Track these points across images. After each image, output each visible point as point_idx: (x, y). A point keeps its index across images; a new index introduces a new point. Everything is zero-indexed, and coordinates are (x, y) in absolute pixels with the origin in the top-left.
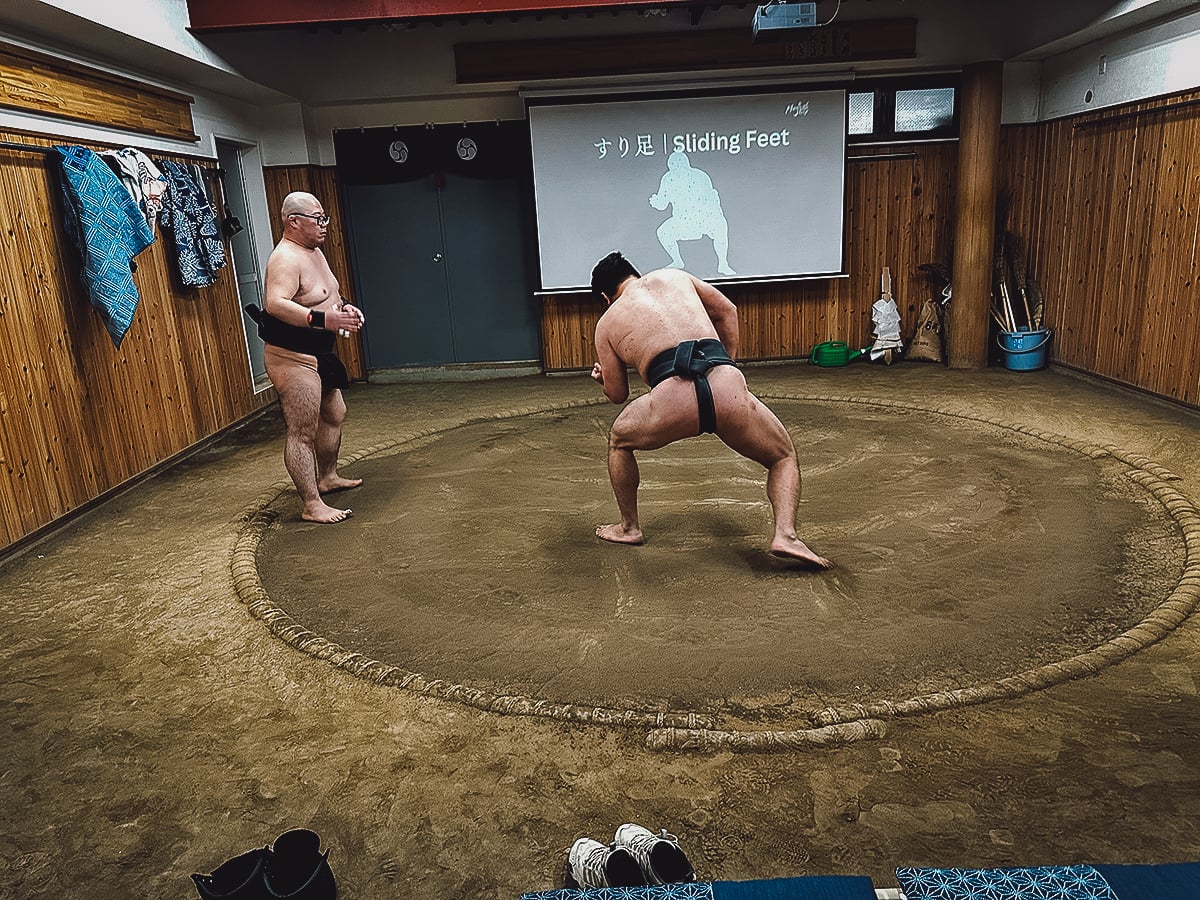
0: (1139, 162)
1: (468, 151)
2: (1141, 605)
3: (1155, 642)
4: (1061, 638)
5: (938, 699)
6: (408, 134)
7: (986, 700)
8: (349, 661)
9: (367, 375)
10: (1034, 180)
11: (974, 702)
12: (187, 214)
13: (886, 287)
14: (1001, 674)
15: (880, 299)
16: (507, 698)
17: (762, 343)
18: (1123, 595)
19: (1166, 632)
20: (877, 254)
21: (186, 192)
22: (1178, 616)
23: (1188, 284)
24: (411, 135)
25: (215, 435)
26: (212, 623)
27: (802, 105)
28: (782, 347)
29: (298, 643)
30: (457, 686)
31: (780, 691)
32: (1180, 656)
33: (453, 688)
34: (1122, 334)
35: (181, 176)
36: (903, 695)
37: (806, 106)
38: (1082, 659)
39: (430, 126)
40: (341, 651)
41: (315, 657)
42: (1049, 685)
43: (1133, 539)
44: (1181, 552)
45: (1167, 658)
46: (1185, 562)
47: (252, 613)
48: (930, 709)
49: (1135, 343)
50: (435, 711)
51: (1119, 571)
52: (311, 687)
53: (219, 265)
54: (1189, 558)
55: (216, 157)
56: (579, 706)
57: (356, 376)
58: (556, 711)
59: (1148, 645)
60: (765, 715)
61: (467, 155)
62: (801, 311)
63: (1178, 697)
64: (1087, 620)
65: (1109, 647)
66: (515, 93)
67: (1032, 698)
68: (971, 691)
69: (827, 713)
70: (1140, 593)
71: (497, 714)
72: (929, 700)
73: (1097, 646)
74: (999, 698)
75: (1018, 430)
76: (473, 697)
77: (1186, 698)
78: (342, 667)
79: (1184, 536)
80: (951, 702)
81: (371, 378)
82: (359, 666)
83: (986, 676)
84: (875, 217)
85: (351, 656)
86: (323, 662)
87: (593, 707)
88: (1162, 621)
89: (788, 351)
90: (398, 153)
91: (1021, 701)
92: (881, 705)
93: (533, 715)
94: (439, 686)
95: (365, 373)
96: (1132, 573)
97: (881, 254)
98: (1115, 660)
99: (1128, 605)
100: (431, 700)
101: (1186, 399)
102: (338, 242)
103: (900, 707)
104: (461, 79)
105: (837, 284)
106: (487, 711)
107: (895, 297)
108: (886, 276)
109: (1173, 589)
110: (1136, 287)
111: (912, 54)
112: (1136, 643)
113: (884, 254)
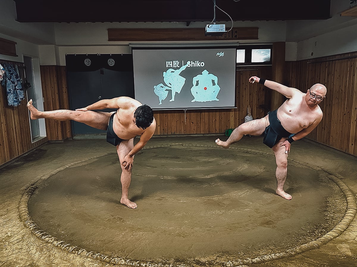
0: (328, 75)
1: (111, 63)
2: (333, 223)
3: (337, 236)
4: (307, 235)
5: (267, 258)
6: (91, 57)
7: (282, 257)
8: (60, 244)
9: (73, 137)
10: (296, 79)
11: (279, 259)
12: (11, 81)
13: (249, 112)
14: (287, 248)
15: (247, 115)
16: (116, 258)
17: (209, 128)
18: (327, 219)
19: (341, 233)
20: (246, 101)
21: (12, 74)
22: (345, 227)
23: (345, 114)
24: (92, 57)
25: (17, 158)
26: (10, 229)
27: (222, 53)
28: (216, 130)
29: (41, 237)
30: (99, 254)
31: (213, 255)
32: (346, 241)
33: (97, 255)
34: (325, 129)
35: (11, 69)
36: (255, 256)
37: (223, 54)
38: (314, 243)
39: (99, 54)
40: (57, 240)
41: (47, 242)
42: (303, 252)
43: (330, 199)
44: (345, 204)
45: (341, 242)
46: (347, 208)
47: (25, 226)
48: (264, 261)
49: (329, 133)
50: (90, 263)
51: (325, 211)
52: (45, 254)
53: (22, 99)
54: (348, 206)
55: (23, 62)
56: (142, 261)
57: (69, 137)
58: (134, 264)
59: (335, 237)
60: (207, 264)
61: (111, 64)
62: (222, 118)
63: (345, 256)
64: (315, 228)
65: (323, 238)
66: (128, 45)
67: (298, 257)
68: (278, 255)
69: (229, 263)
70: (332, 218)
71: (112, 265)
72: (263, 258)
73: (319, 238)
74: (287, 257)
75: (293, 161)
76: (104, 258)
77: (348, 257)
78: (57, 246)
79: (346, 198)
80: (271, 258)
81: (75, 138)
82: (63, 246)
83: (283, 249)
84: (245, 89)
85: (60, 242)
86: (50, 244)
87: (147, 262)
88: (340, 229)
89: (218, 131)
90: (87, 62)
91: (294, 258)
92: (247, 260)
93: (126, 265)
94: (92, 254)
95: (72, 136)
96: (330, 212)
97: (247, 101)
98: (325, 243)
99: (329, 223)
100: (89, 259)
101: (346, 151)
102: (65, 91)
103: (254, 260)
104: (110, 40)
105: (233, 110)
106: (109, 263)
107: (252, 115)
108: (249, 108)
109: (343, 217)
110: (329, 114)
111: (257, 38)
112: (331, 237)
113: (248, 101)
